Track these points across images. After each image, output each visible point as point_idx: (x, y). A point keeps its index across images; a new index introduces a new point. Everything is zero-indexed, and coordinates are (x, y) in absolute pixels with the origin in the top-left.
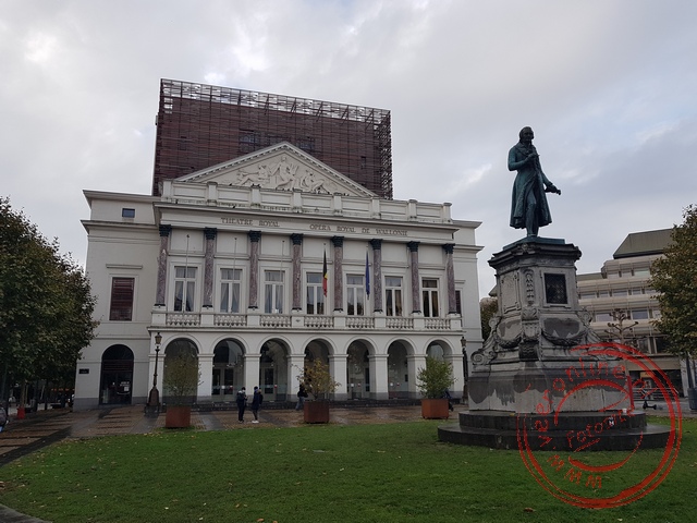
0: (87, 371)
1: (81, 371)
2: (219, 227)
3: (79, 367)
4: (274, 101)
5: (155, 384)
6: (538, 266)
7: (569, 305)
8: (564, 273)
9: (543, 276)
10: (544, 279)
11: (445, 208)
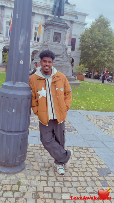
6: (52, 29)
7: (60, 43)
8: (61, 32)
9: (53, 32)
10: (53, 33)
11: (74, 6)
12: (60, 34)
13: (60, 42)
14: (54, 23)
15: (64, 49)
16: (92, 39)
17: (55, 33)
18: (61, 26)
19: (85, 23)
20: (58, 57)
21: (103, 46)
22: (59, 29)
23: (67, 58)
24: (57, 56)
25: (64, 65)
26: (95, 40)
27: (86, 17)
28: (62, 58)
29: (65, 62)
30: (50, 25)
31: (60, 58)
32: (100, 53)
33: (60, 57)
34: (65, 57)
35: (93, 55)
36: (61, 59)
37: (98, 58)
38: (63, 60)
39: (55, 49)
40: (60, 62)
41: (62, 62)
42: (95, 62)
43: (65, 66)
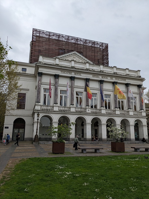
0: (8, 128)
1: (6, 128)
2: (60, 74)
3: (5, 126)
5: (37, 133)
11: (138, 72)
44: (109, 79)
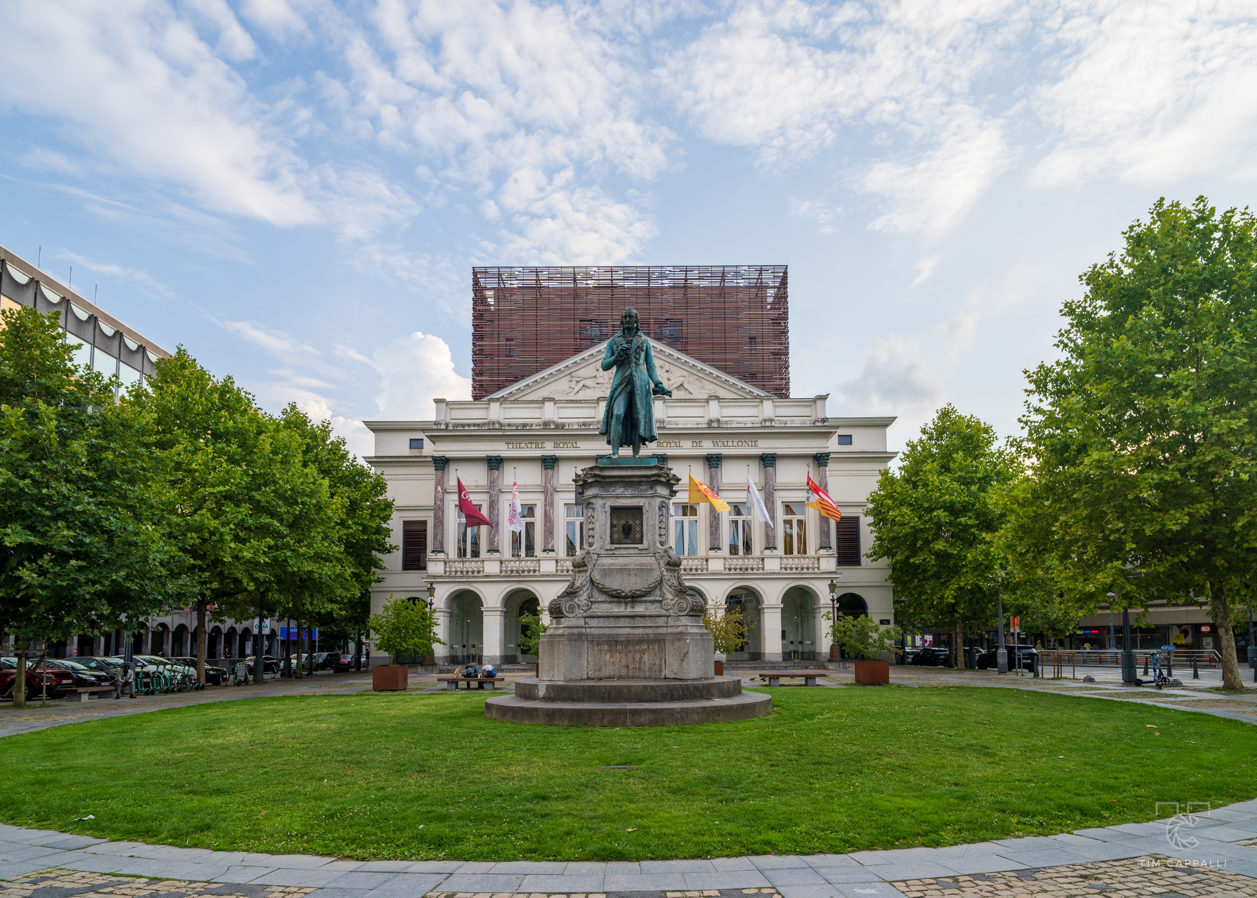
2: (503, 454)
4: (620, 274)
6: (602, 498)
7: (645, 545)
8: (642, 504)
9: (608, 510)
10: (609, 513)
11: (818, 402)
12: (638, 511)
13: (641, 543)
14: (607, 473)
15: (662, 563)
16: (916, 506)
17: (614, 509)
18: (634, 479)
19: (886, 452)
20: (641, 602)
21: (972, 526)
22: (629, 492)
23: (676, 599)
24: (633, 597)
25: (670, 630)
26: (930, 510)
27: (888, 429)
28: (658, 605)
29: (671, 622)
30: (591, 485)
31: (649, 605)
32: (965, 556)
33: (650, 602)
34: (669, 596)
35: (935, 569)
36: (653, 609)
37: (967, 580)
38: (664, 612)
39: (624, 571)
40: (648, 622)
41: (661, 622)
42: (955, 598)
43: (670, 634)
44: (687, 448)
